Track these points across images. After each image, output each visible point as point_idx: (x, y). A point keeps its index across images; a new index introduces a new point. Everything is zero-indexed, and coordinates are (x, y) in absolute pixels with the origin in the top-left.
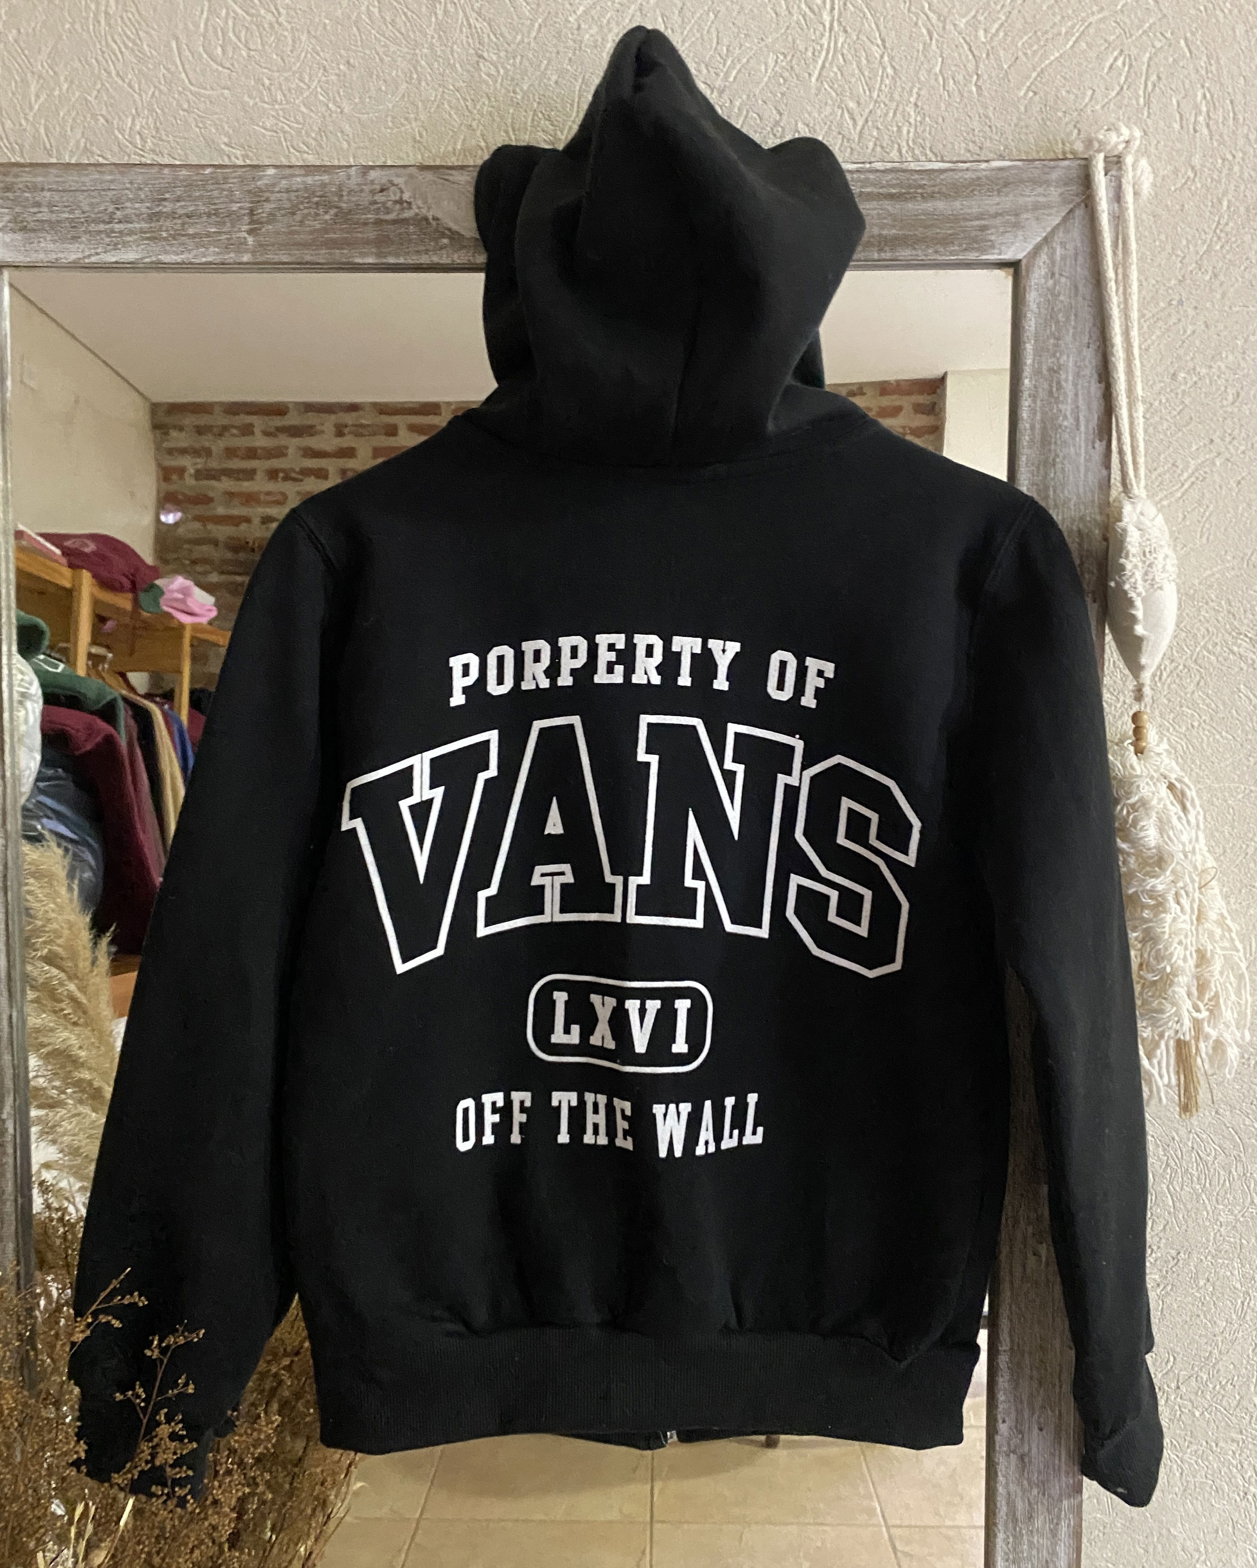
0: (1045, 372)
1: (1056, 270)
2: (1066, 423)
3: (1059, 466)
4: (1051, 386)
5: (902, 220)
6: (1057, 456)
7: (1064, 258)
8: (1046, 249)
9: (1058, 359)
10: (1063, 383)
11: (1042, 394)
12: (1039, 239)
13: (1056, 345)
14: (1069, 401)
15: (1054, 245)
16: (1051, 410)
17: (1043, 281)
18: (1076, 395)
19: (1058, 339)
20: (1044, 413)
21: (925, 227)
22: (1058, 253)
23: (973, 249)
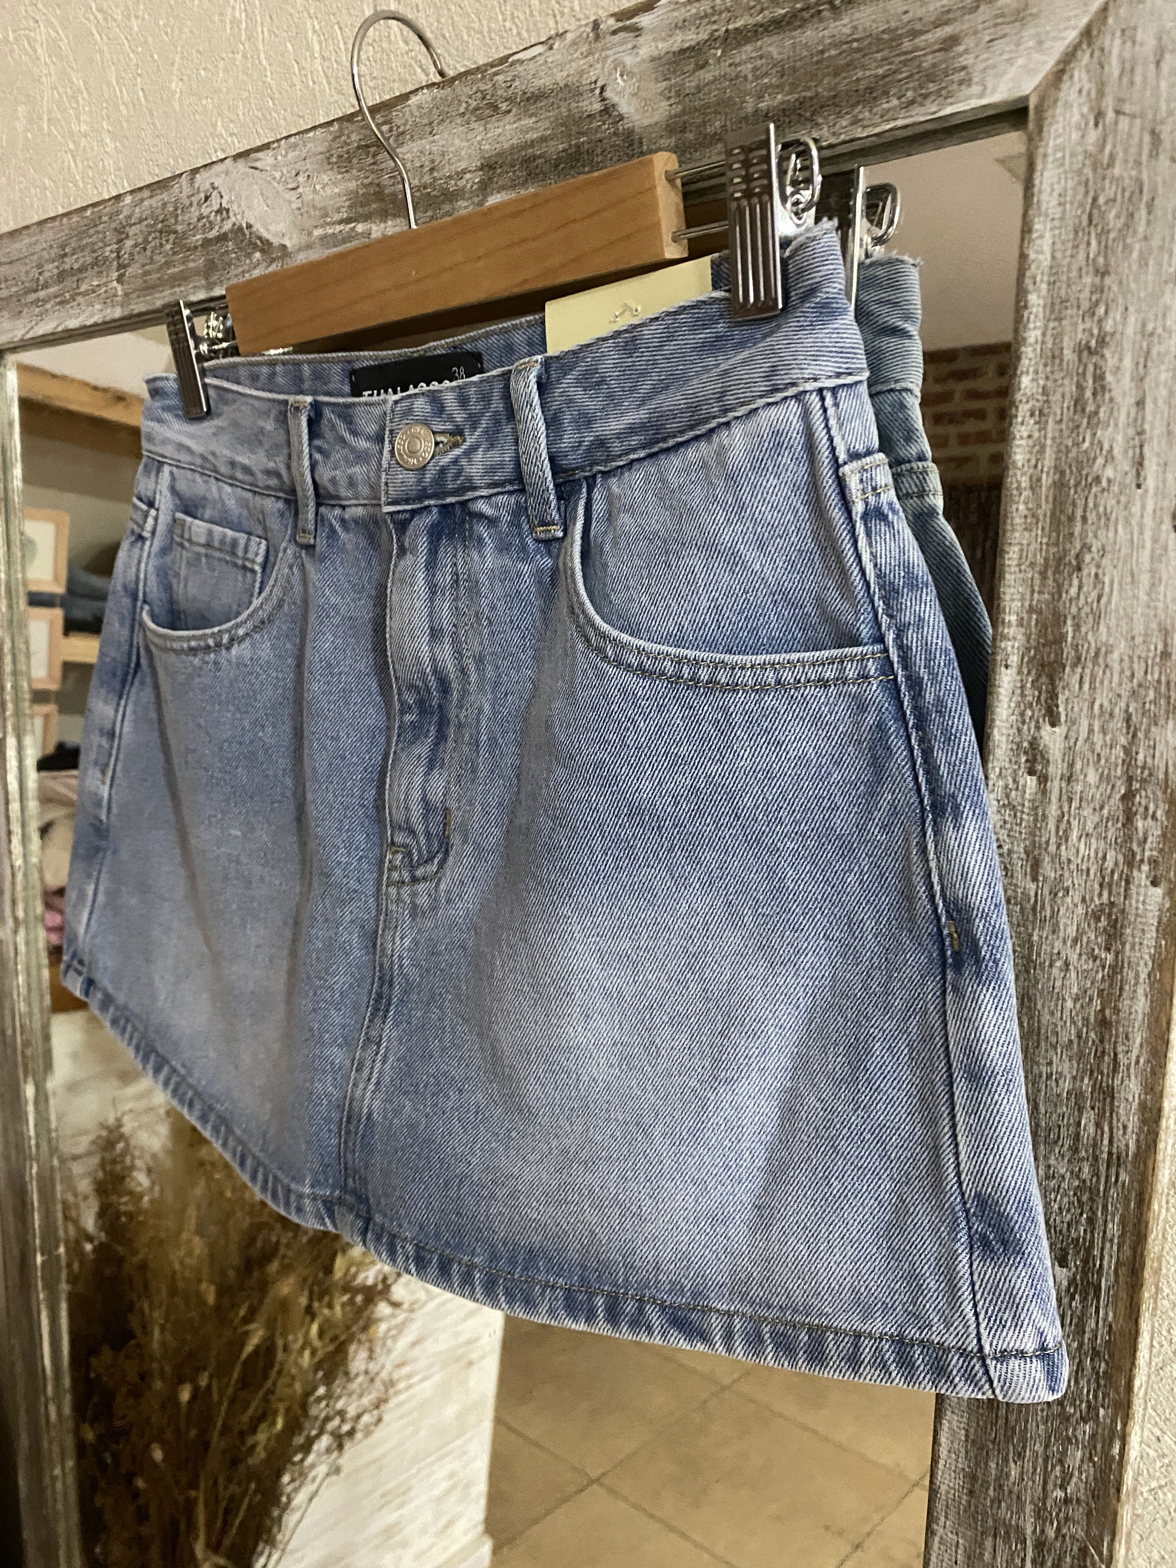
0: (1069, 354)
1: (1109, 104)
2: (1109, 472)
3: (1089, 570)
4: (1080, 387)
5: (794, 70)
6: (1088, 548)
7: (1128, 69)
8: (1084, 58)
9: (1100, 321)
10: (1109, 378)
11: (1060, 406)
12: (1072, 35)
13: (1099, 289)
14: (1122, 418)
15: (1107, 44)
16: (1077, 444)
17: (1075, 136)
18: (1140, 404)
19: (1103, 273)
20: (1061, 451)
21: (836, 74)
22: (1114, 62)
23: (925, 97)
